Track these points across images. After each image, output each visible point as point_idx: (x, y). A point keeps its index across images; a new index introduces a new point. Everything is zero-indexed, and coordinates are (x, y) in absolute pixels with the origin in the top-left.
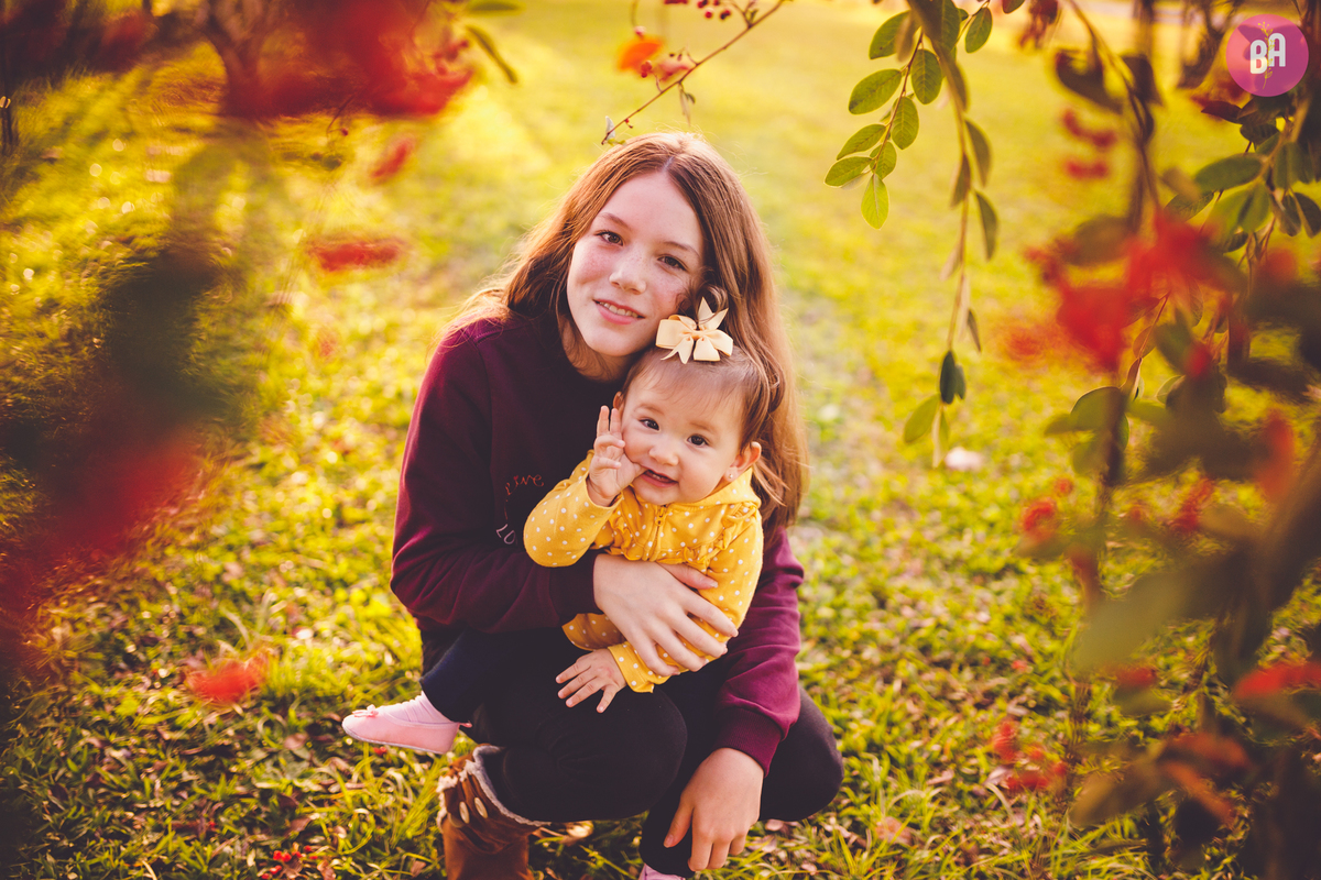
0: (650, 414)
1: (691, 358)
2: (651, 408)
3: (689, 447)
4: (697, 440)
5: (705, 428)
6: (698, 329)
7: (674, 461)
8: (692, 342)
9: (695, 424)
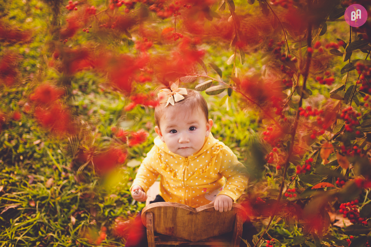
0: (172, 129)
1: (175, 102)
2: (171, 127)
3: (191, 132)
4: (192, 129)
5: (193, 123)
6: (172, 91)
7: (189, 141)
8: (172, 96)
9: (189, 123)
